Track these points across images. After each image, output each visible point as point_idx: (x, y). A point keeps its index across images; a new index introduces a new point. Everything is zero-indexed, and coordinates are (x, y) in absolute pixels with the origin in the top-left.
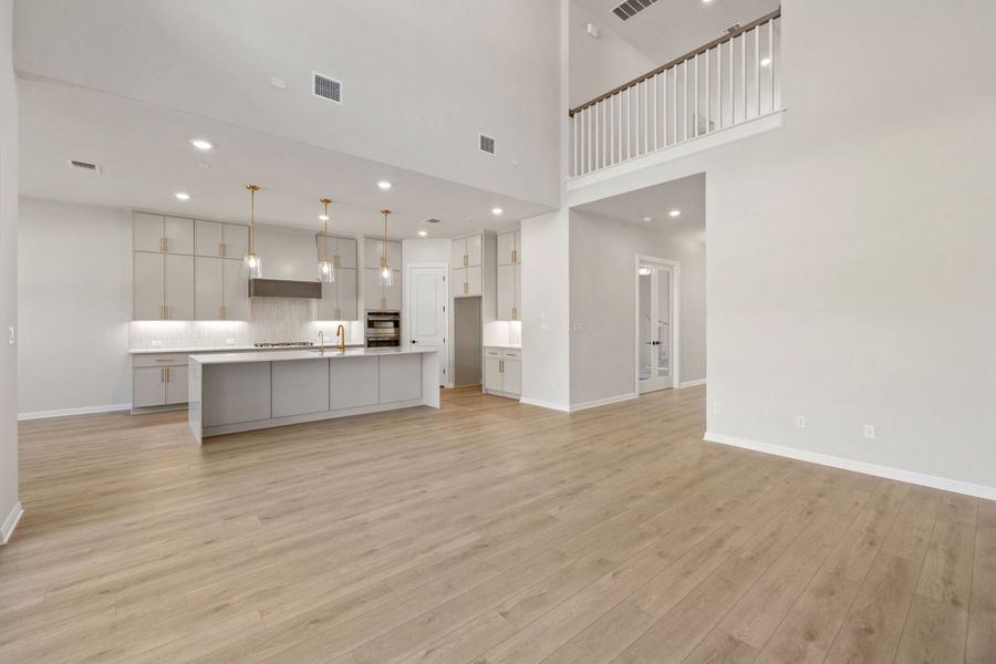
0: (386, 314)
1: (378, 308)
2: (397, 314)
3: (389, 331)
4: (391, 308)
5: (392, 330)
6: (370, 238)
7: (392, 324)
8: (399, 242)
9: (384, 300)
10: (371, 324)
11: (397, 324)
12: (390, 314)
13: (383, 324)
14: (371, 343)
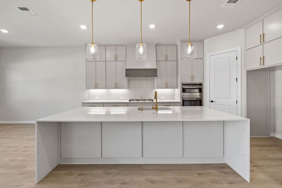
0: (193, 85)
1: (189, 81)
2: (201, 84)
3: (197, 95)
4: (197, 81)
5: (198, 94)
6: (183, 41)
7: (197, 90)
8: (202, 41)
9: (192, 77)
10: (184, 90)
11: (201, 90)
12: (196, 85)
13: (192, 91)
14: (184, 103)
